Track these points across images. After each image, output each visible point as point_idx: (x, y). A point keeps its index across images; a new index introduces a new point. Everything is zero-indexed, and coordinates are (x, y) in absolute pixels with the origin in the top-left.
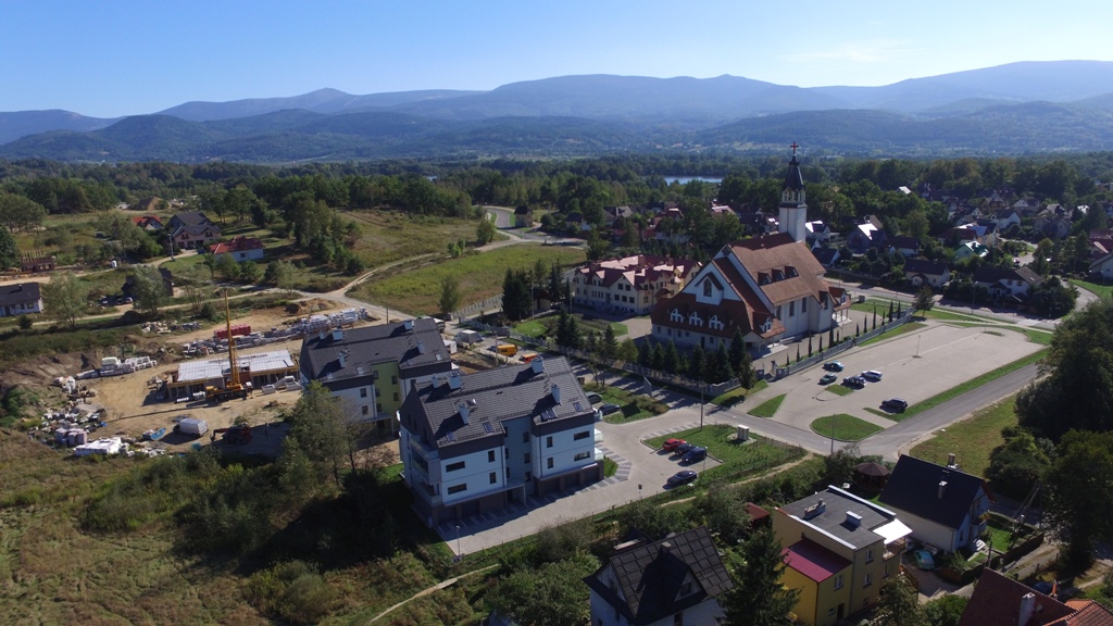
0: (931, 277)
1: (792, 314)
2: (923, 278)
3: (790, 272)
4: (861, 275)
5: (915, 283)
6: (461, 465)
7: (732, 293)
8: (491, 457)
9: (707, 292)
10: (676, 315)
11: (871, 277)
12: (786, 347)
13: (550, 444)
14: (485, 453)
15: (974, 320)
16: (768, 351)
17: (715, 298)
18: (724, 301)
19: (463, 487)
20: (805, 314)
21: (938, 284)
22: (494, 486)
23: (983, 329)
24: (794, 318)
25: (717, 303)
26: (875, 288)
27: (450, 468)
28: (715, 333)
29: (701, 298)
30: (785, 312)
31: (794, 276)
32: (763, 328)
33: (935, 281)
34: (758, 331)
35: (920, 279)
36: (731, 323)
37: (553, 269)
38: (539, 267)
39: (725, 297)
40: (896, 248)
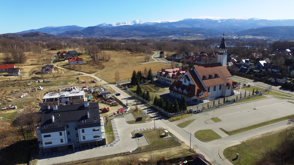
0: (278, 80)
1: (215, 90)
3: (216, 76)
4: (254, 78)
5: (272, 81)
6: (50, 136)
7: (193, 82)
8: (61, 134)
9: (185, 82)
10: (175, 88)
11: (258, 78)
12: (210, 101)
13: (83, 131)
14: (58, 133)
16: (203, 102)
17: (187, 84)
18: (190, 85)
19: (50, 143)
20: (220, 90)
21: (281, 82)
22: (62, 143)
24: (215, 92)
25: (188, 85)
26: (258, 82)
27: (45, 136)
28: (185, 95)
29: (183, 83)
30: (212, 89)
31: (218, 77)
32: (200, 95)
33: (280, 81)
34: (198, 95)
35: (274, 80)
36: (190, 92)
37: (149, 71)
38: (145, 70)
39: (191, 83)
40: (271, 69)
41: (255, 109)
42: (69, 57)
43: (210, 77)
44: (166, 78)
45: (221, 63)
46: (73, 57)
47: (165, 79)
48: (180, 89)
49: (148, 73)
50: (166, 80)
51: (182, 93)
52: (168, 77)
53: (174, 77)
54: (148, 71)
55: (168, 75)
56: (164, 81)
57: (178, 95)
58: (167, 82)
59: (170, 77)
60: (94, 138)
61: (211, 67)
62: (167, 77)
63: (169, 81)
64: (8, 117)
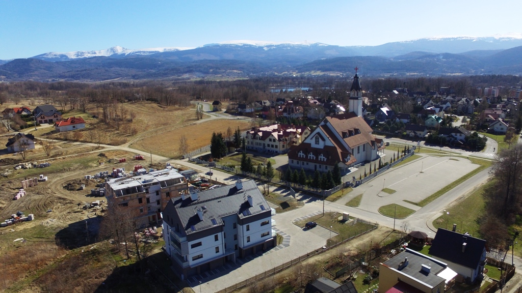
0: (418, 133)
1: (358, 153)
2: (415, 133)
3: (357, 131)
4: (384, 132)
5: (411, 136)
6: (200, 244)
7: (330, 142)
8: (216, 239)
9: (317, 142)
10: (301, 154)
11: (390, 133)
12: (357, 169)
13: (248, 229)
14: (213, 236)
15: (442, 153)
16: (349, 171)
17: (321, 145)
18: (326, 147)
19: (201, 257)
20: (365, 152)
21: (422, 136)
22: (218, 254)
23: (449, 158)
24: (360, 154)
25: (322, 147)
26: (392, 138)
27: (193, 246)
28: (321, 162)
29: (314, 145)
30: (355, 151)
31: (358, 133)
32: (346, 160)
33: (420, 134)
34: (344, 162)
35: (413, 134)
36: (330, 157)
37: (236, 131)
38: (229, 131)
39: (326, 145)
40: (399, 119)
41: (421, 172)
42: (46, 118)
43: (351, 133)
44: (267, 142)
45: (356, 113)
46: (55, 117)
47: (264, 144)
48: (311, 156)
49: (234, 136)
50: (266, 145)
51: (317, 161)
52: (270, 140)
53: (281, 139)
54: (234, 132)
55: (270, 137)
56: (262, 147)
57: (307, 164)
58: (270, 148)
59: (274, 140)
60: (262, 237)
61: (347, 118)
62: (267, 140)
63: (272, 146)
64: (35, 236)
